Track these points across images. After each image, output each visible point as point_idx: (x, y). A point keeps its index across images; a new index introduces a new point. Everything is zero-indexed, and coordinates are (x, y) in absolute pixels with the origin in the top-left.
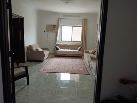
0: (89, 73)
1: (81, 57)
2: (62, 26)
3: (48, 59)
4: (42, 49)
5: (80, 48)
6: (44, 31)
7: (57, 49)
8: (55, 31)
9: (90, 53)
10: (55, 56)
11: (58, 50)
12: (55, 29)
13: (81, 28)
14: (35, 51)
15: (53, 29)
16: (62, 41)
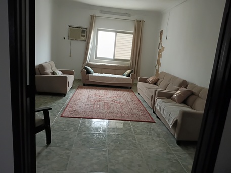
0: (153, 120)
1: (131, 88)
2: (98, 30)
3: (73, 91)
4: (61, 71)
5: (128, 71)
6: (64, 38)
7: (89, 72)
8: (84, 38)
9: (148, 82)
10: (84, 85)
11: (90, 75)
12: (84, 36)
13: (132, 36)
14: (50, 75)
15: (81, 34)
16: (96, 58)
